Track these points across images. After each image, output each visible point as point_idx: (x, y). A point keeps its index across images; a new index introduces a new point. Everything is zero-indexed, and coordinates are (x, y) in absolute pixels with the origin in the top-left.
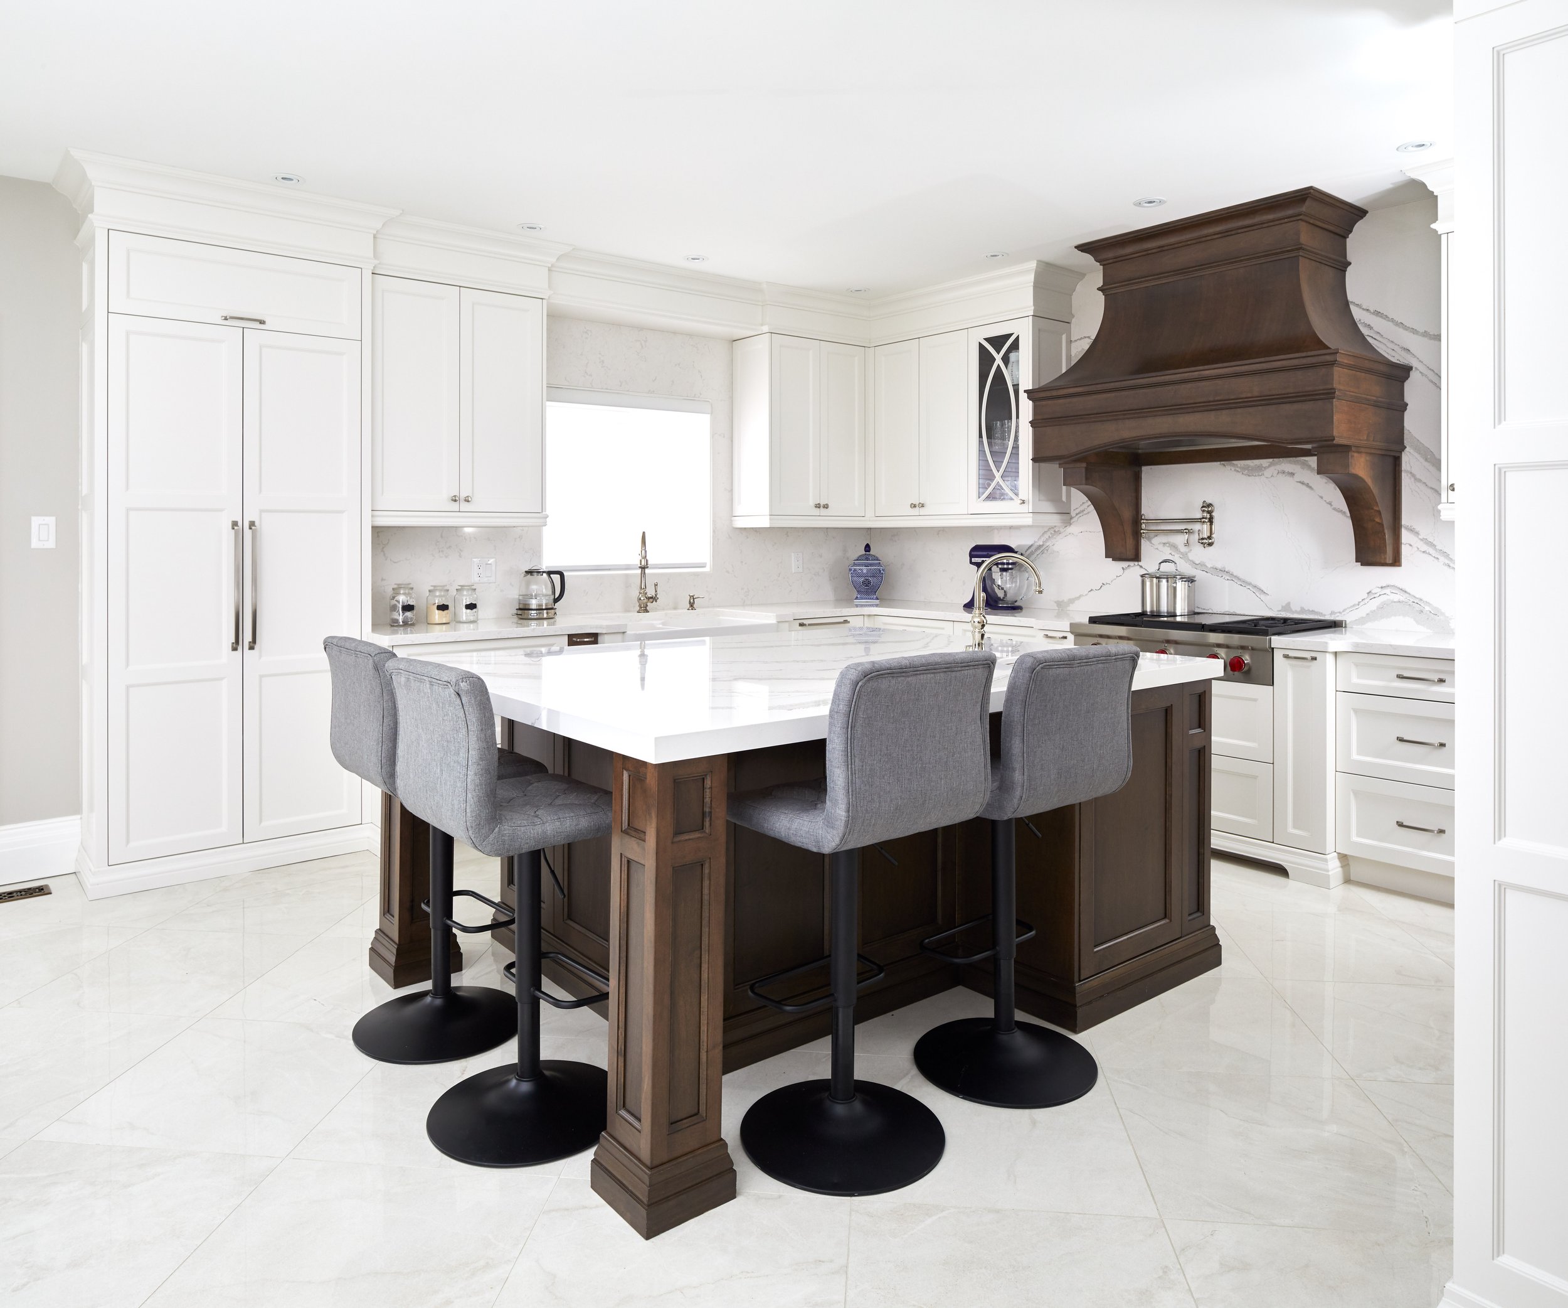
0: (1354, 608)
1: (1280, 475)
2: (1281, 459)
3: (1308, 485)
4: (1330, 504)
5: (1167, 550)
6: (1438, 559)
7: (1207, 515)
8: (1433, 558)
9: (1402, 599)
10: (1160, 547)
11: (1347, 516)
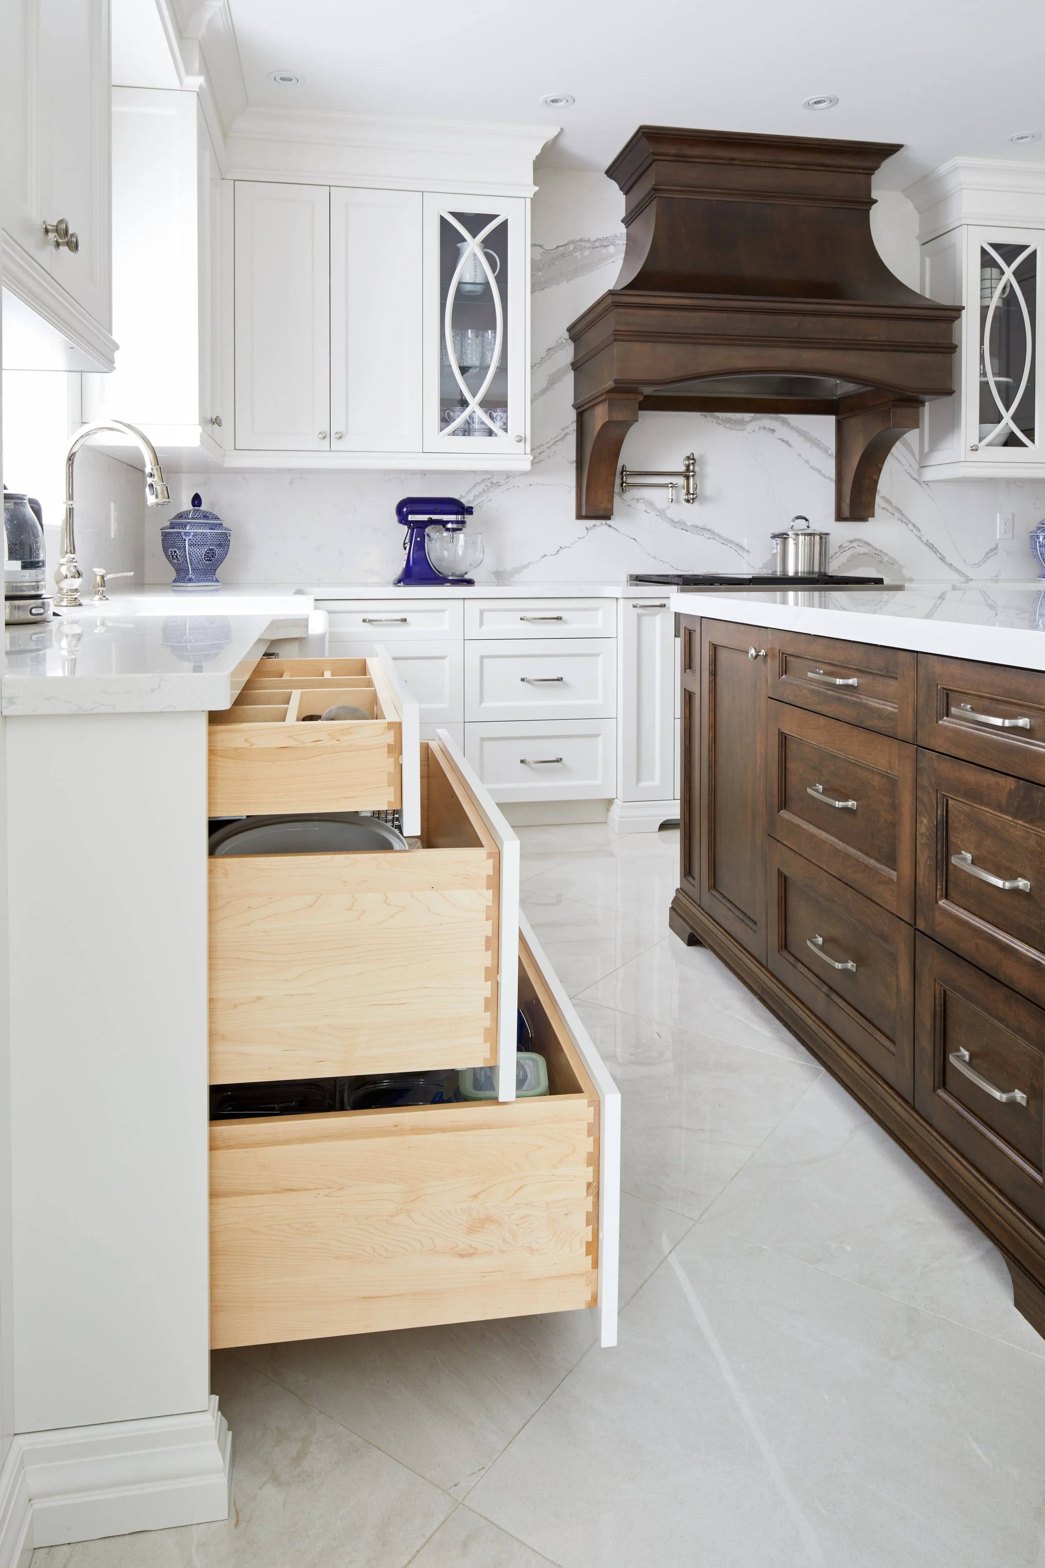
1: (762, 431)
2: (762, 414)
3: (787, 443)
4: (807, 462)
5: (641, 506)
6: (893, 514)
7: (691, 467)
8: (890, 514)
9: (866, 551)
10: (633, 504)
11: (823, 474)
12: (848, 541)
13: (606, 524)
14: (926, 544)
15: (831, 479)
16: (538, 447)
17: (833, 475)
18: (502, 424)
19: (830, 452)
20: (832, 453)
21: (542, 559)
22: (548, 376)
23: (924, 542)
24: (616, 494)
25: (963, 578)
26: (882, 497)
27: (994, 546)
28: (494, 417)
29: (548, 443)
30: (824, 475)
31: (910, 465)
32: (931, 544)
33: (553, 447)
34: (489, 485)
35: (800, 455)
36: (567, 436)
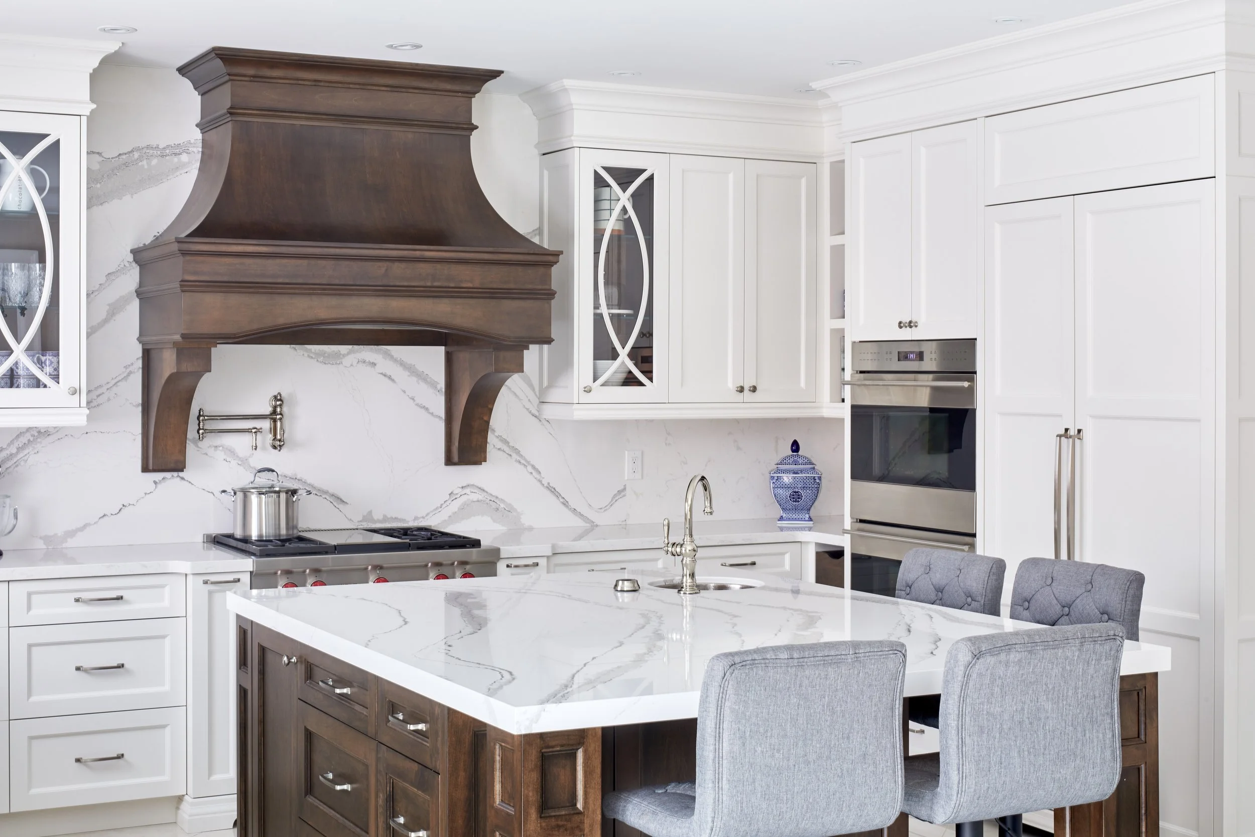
0: (436, 512)
1: (360, 364)
2: (362, 347)
3: (390, 378)
4: (413, 399)
5: (220, 455)
6: (510, 455)
7: (278, 410)
8: (507, 455)
9: (480, 498)
10: (211, 452)
11: (431, 411)
12: (460, 488)
13: (178, 476)
14: (547, 487)
15: (440, 417)
16: (96, 388)
17: (442, 412)
18: (53, 369)
19: (439, 387)
20: (441, 388)
21: (101, 520)
22: (109, 305)
23: (545, 485)
24: (190, 440)
25: (588, 525)
26: (497, 437)
27: (623, 487)
28: (43, 361)
29: (108, 383)
30: (432, 414)
31: (529, 400)
32: (552, 487)
33: (114, 388)
34: (36, 434)
35: (404, 392)
36: (132, 375)
